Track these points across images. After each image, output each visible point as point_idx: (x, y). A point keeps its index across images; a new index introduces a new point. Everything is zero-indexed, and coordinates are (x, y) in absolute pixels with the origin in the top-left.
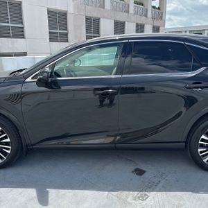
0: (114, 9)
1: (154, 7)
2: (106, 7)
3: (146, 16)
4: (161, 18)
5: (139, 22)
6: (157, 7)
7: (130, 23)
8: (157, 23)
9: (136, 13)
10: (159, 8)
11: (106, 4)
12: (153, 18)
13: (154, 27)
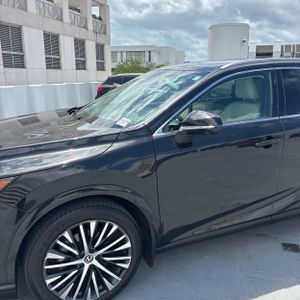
0: (42, 13)
1: (94, 16)
3: (86, 27)
4: (105, 33)
5: (78, 36)
6: (98, 16)
7: (66, 38)
8: (101, 40)
9: (72, 23)
10: (100, 19)
11: (28, 4)
12: (95, 32)
13: (97, 45)
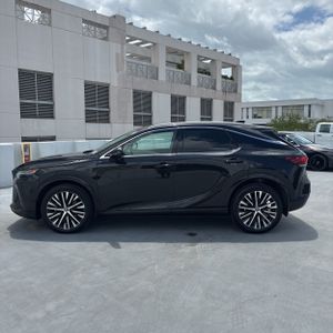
0: (171, 80)
1: (225, 77)
2: (160, 78)
3: (214, 88)
4: (236, 91)
5: (204, 97)
6: (229, 76)
7: (193, 99)
8: (230, 98)
9: (200, 85)
10: (232, 78)
11: (160, 75)
12: (224, 91)
13: (226, 103)
